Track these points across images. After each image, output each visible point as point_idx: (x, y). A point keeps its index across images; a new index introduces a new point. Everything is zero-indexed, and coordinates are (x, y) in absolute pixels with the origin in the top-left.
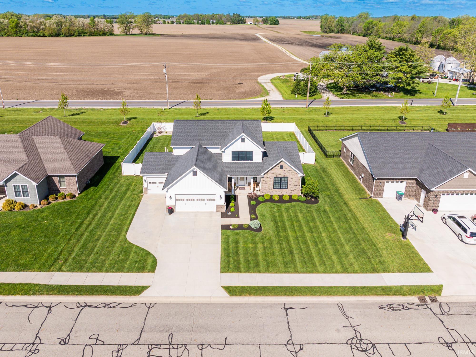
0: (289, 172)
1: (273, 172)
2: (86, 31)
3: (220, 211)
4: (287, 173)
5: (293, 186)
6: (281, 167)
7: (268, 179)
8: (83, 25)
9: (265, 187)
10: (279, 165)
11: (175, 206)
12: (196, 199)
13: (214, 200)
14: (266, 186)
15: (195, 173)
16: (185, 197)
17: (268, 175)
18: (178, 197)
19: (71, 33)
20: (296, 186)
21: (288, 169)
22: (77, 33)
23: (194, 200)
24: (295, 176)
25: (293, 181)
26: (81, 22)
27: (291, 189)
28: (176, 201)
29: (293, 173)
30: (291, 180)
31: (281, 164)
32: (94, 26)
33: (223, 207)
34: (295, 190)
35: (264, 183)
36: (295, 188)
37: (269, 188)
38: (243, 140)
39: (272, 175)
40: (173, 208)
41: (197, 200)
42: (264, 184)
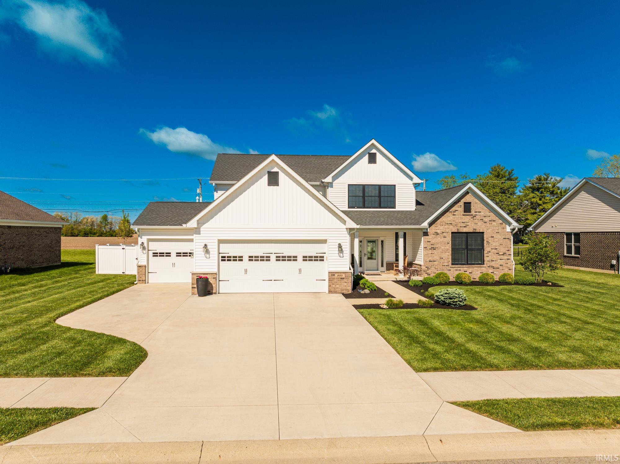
0: (485, 219)
1: (449, 219)
2: (95, 231)
3: (339, 290)
4: (480, 223)
5: (496, 257)
6: (467, 208)
7: (439, 239)
8: (92, 225)
9: (431, 259)
10: (461, 203)
11: (216, 275)
12: (273, 258)
13: (322, 259)
14: (436, 257)
15: (273, 179)
16: (245, 250)
17: (438, 228)
18: (227, 249)
19: (75, 233)
20: (502, 257)
21: (482, 213)
22: (82, 233)
23: (268, 259)
24: (500, 231)
25: (494, 244)
26: (89, 220)
27: (493, 264)
28: (221, 263)
29: (494, 223)
30: (490, 240)
31: (468, 198)
32: (106, 225)
33: (347, 278)
34: (501, 268)
35: (429, 247)
36: (502, 262)
37: (442, 261)
38: (372, 159)
39: (447, 226)
40: (211, 280)
41: (278, 259)
42: (430, 252)
